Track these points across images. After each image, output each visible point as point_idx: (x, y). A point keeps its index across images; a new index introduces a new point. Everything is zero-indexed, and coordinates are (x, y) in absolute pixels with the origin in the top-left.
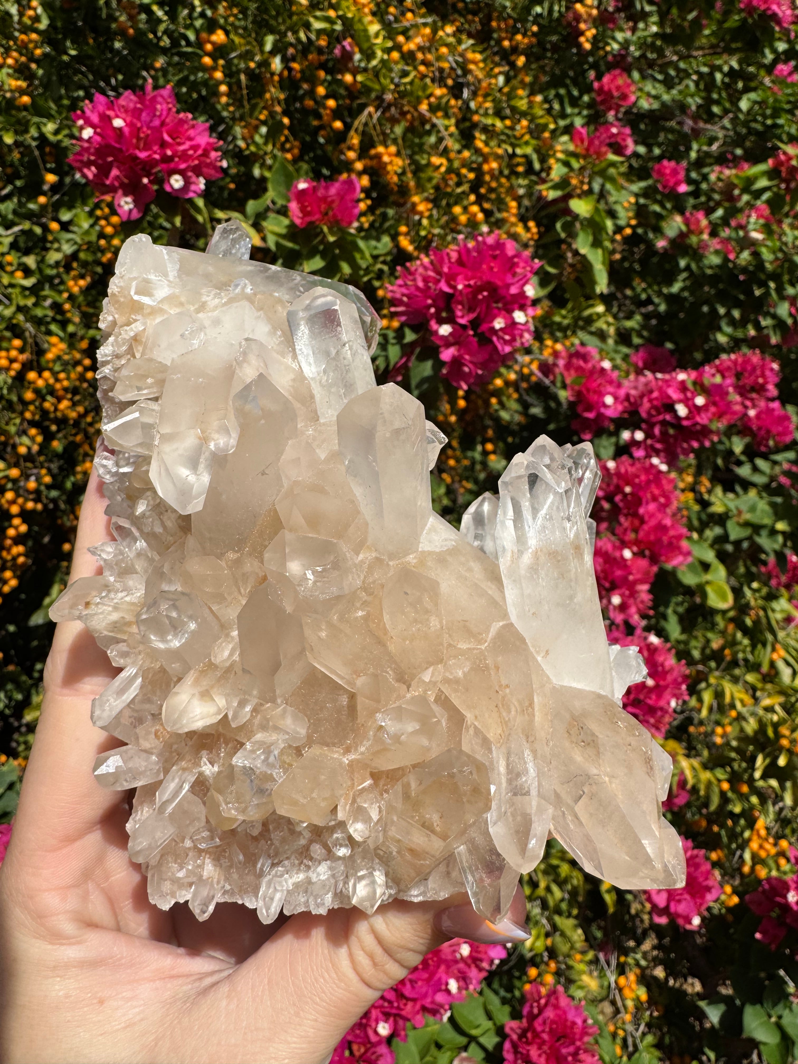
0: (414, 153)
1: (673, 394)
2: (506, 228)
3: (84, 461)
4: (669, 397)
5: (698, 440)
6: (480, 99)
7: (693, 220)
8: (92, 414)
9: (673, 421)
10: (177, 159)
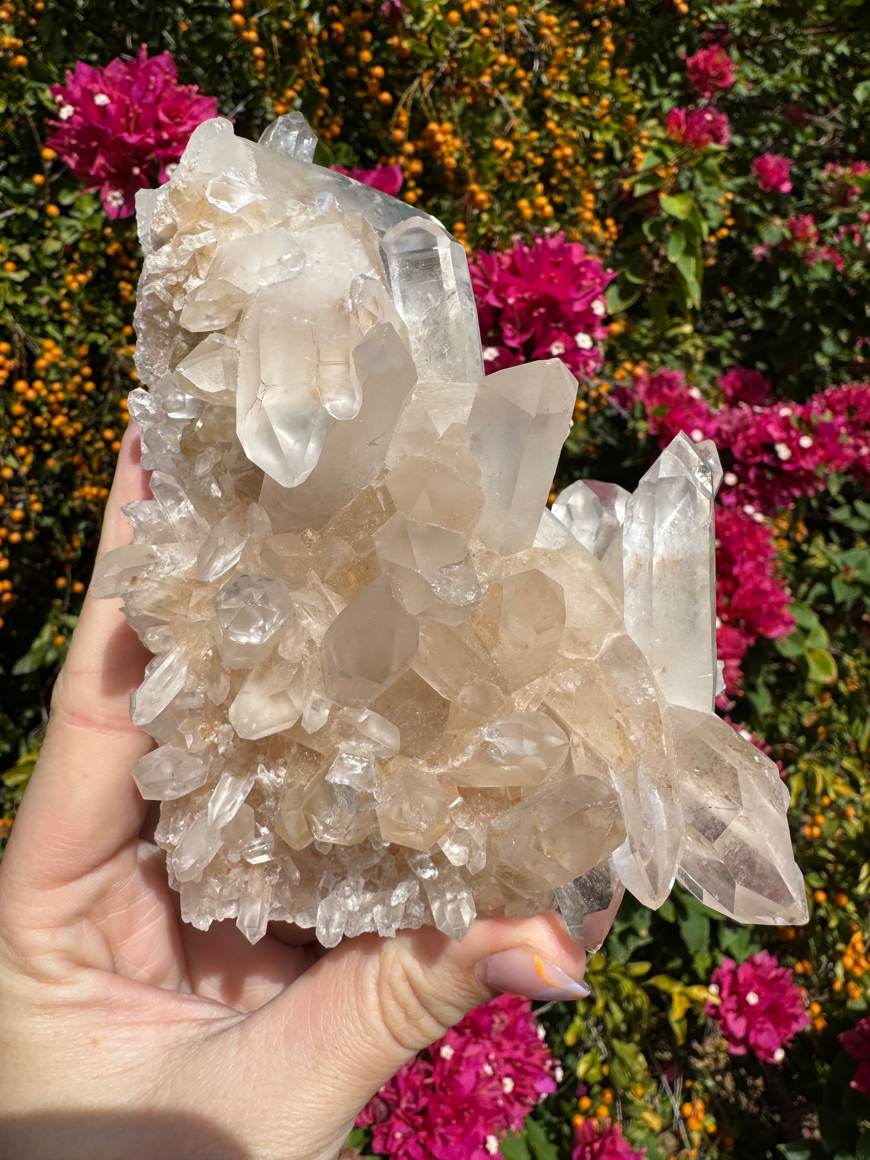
0: (474, 135)
1: (773, 431)
2: (581, 227)
3: (82, 485)
4: (769, 436)
5: (800, 488)
6: (553, 71)
7: (799, 225)
8: (92, 431)
9: (772, 464)
10: (175, 144)
